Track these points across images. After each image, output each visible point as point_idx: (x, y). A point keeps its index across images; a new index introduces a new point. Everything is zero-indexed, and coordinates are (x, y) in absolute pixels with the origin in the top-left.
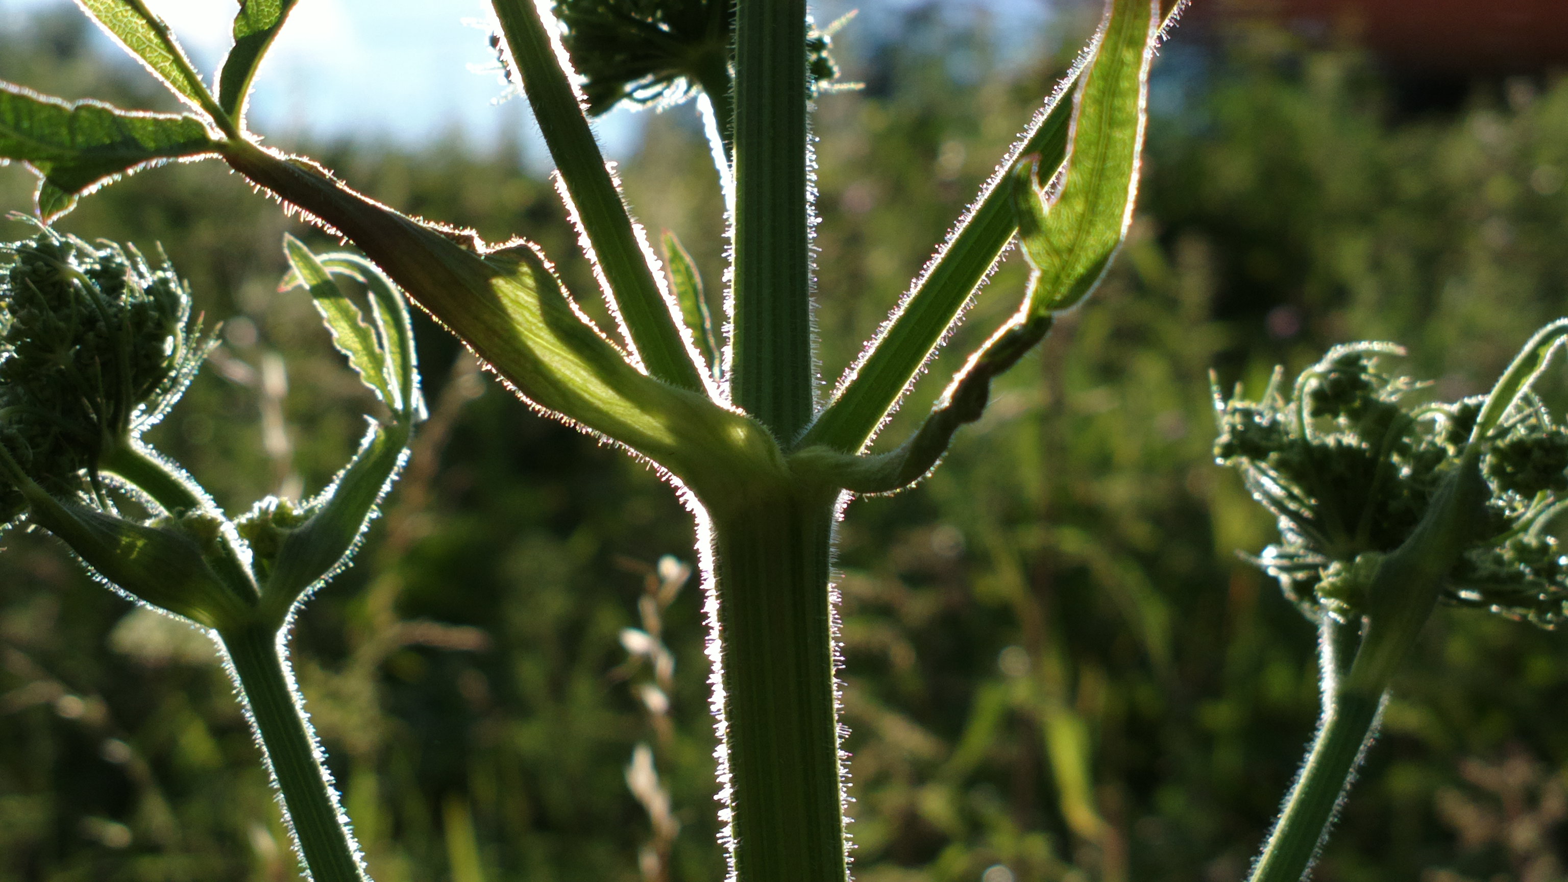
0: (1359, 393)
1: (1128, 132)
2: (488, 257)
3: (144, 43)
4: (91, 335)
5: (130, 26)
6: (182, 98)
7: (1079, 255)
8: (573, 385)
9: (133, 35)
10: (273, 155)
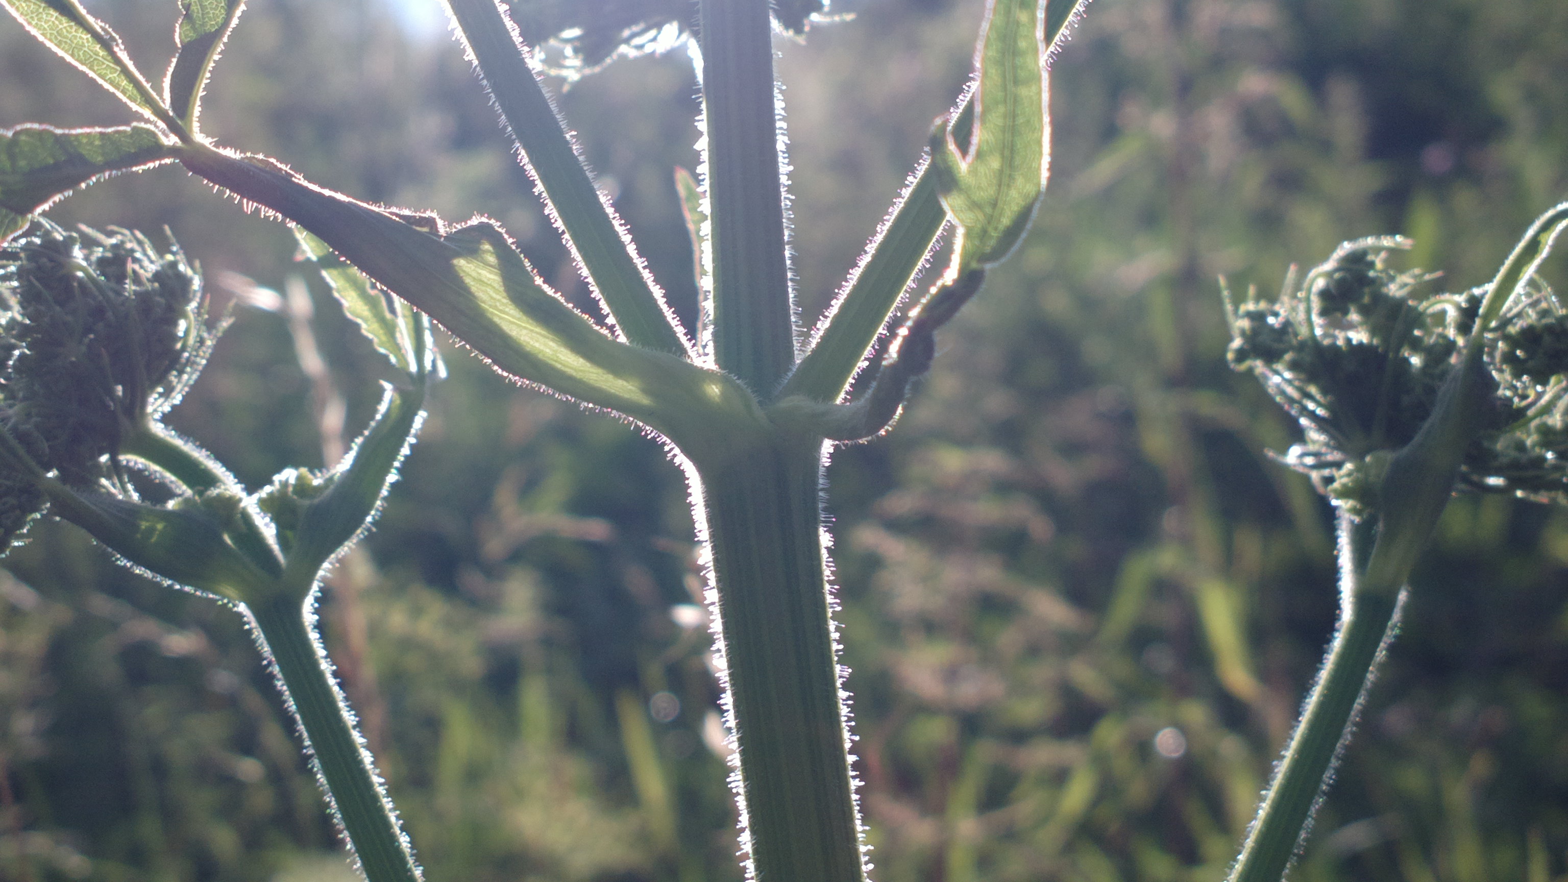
0: (1367, 290)
1: (1034, 89)
2: (449, 237)
3: (91, 57)
4: (100, 326)
5: (75, 41)
6: (134, 107)
7: (1003, 209)
8: (544, 355)
9: (80, 50)
10: (228, 155)
